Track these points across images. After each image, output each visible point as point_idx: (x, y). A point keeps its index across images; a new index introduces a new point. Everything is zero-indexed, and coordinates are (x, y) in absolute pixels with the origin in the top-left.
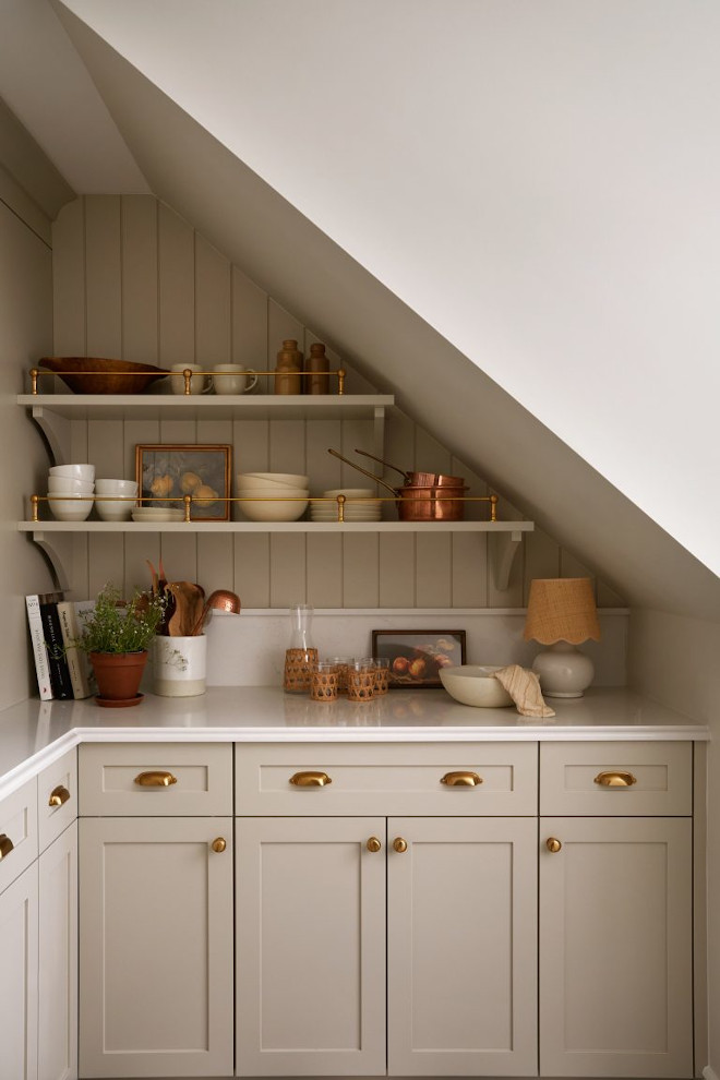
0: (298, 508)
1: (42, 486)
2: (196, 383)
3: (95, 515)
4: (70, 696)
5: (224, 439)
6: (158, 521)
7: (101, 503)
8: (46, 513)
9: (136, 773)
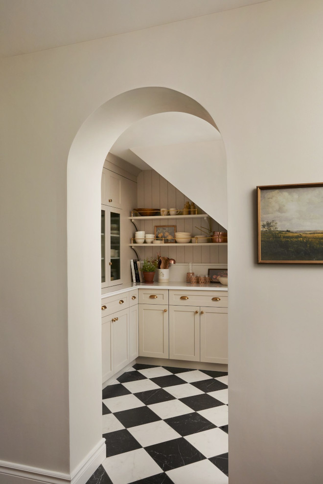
0: (188, 240)
1: (134, 236)
2: (165, 213)
3: (145, 242)
4: (139, 282)
5: (174, 224)
6: (158, 243)
7: (146, 240)
8: (135, 242)
9: (149, 295)
